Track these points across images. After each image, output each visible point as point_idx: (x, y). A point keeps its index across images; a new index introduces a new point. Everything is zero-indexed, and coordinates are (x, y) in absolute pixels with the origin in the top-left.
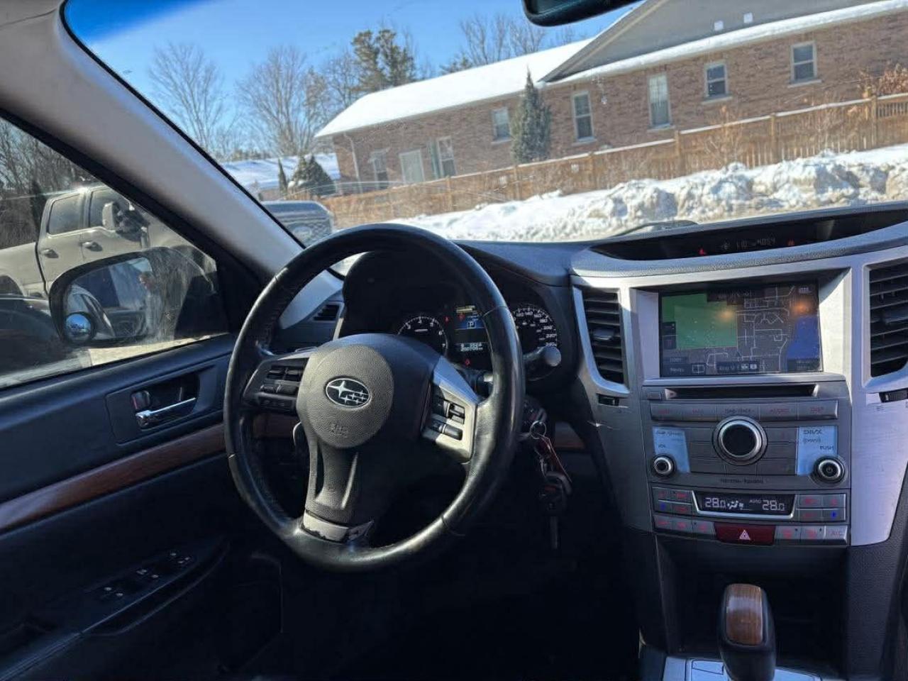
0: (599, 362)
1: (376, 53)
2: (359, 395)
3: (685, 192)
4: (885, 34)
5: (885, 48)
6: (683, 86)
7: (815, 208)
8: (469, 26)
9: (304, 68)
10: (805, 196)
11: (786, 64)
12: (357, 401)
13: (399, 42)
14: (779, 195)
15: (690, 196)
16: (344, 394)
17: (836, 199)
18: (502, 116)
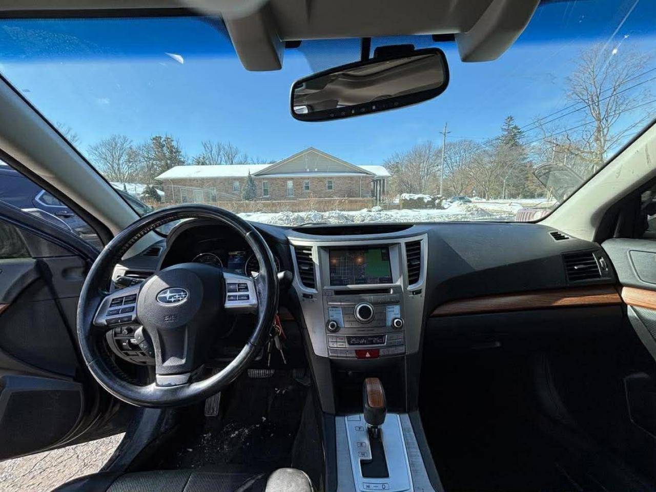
0: (303, 279)
1: (163, 146)
2: (181, 295)
3: (306, 216)
4: (349, 181)
5: (350, 185)
6: (297, 185)
7: (338, 224)
8: (205, 144)
9: (127, 146)
10: (336, 221)
11: (326, 185)
12: (181, 299)
13: (174, 143)
14: (330, 220)
15: (307, 217)
16: (170, 297)
17: (342, 222)
18: (237, 184)
